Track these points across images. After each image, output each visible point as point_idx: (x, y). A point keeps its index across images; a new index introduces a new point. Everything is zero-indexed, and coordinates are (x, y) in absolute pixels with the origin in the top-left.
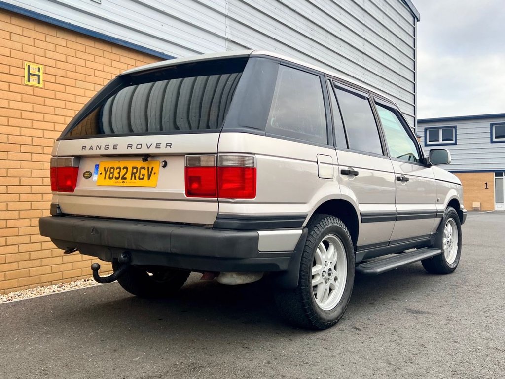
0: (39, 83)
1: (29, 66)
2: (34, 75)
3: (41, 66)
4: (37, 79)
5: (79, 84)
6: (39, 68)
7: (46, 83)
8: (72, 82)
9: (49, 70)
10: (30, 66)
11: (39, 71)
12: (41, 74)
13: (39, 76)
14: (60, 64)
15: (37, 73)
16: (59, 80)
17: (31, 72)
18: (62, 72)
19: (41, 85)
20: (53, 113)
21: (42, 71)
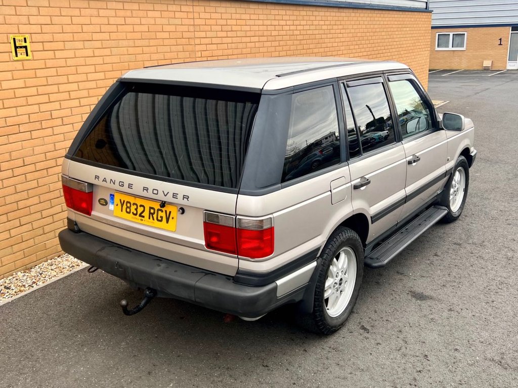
0: (27, 55)
1: (14, 39)
2: (21, 47)
4: (25, 51)
5: (68, 45)
6: (25, 39)
7: (34, 53)
8: (60, 45)
9: (36, 38)
10: (16, 38)
11: (25, 42)
12: (27, 44)
13: (26, 47)
14: (46, 29)
15: (24, 44)
16: (48, 46)
17: (17, 45)
18: (48, 37)
19: (30, 57)
20: (46, 84)
21: (28, 41)
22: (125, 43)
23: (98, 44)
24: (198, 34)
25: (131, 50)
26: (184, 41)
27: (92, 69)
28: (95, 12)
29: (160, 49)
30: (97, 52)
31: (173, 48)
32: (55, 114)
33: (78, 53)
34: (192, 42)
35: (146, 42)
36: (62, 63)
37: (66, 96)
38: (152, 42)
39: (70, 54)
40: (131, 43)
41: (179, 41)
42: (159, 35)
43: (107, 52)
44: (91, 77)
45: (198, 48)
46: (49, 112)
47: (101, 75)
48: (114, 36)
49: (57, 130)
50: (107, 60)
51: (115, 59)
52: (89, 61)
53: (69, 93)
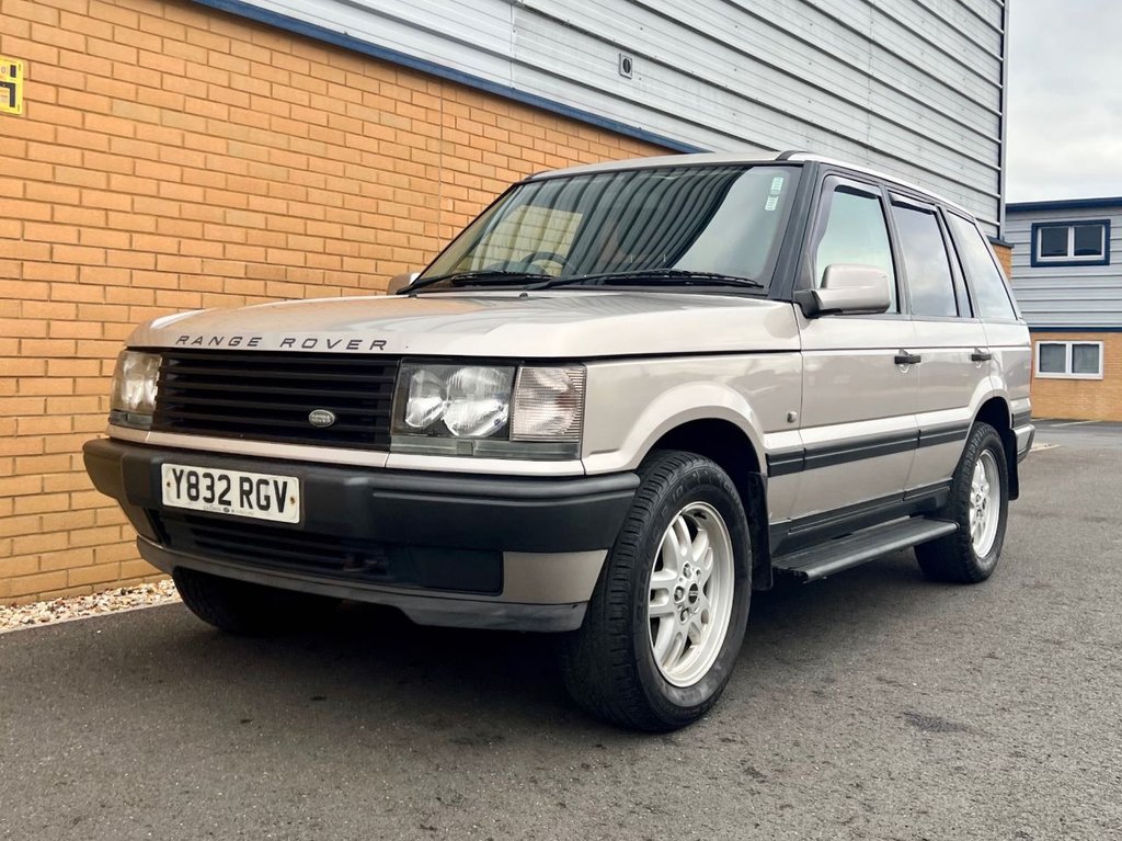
0: (12, 104)
3: (17, 63)
4: (8, 95)
5: (121, 108)
6: (13, 67)
7: (30, 103)
8: (102, 104)
9: (40, 72)
11: (13, 74)
12: (18, 81)
13: (12, 87)
14: (69, 59)
15: (8, 79)
16: (68, 97)
18: (74, 79)
19: (19, 109)
20: (50, 178)
21: (20, 74)
22: (264, 136)
23: (199, 124)
24: (447, 161)
25: (278, 156)
26: (412, 168)
27: (175, 173)
28: (200, 55)
29: (352, 170)
30: (192, 140)
31: (386, 177)
32: (61, 253)
33: (144, 131)
34: (433, 173)
35: (318, 148)
36: (101, 142)
37: (97, 218)
38: (334, 152)
39: (126, 128)
40: (281, 141)
41: (401, 165)
42: (352, 140)
43: (220, 145)
44: (166, 190)
45: (446, 190)
46: (48, 245)
47: (196, 194)
48: (238, 115)
49: (60, 291)
50: (216, 162)
51: (237, 166)
52: (168, 154)
53: (107, 216)
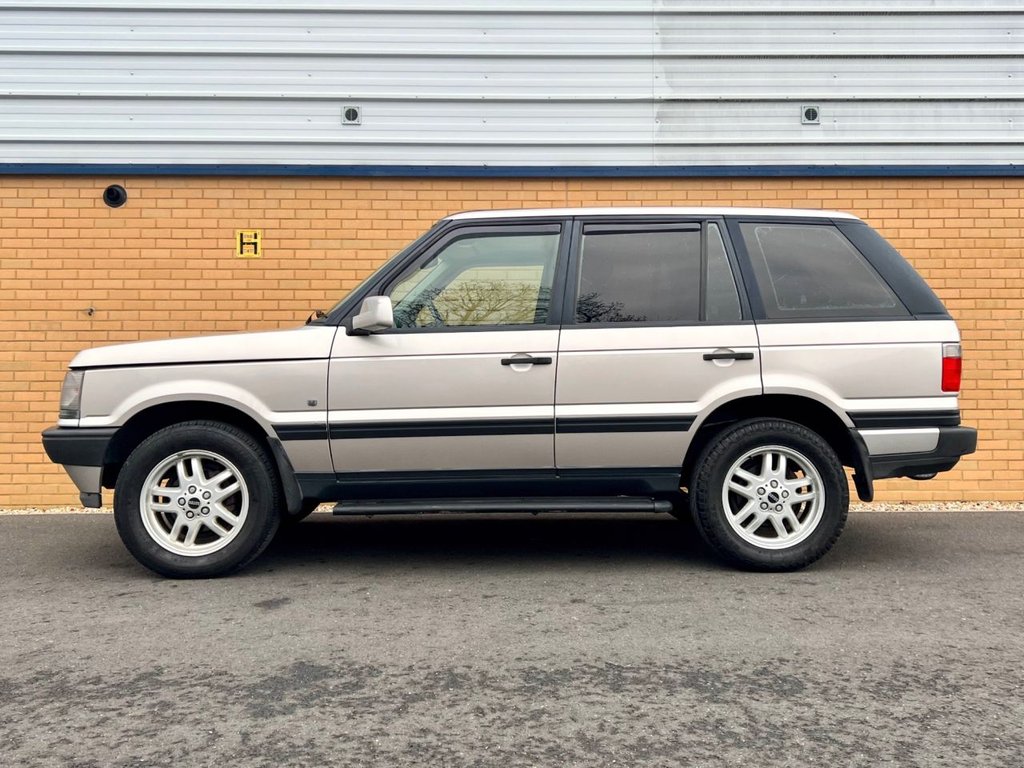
0: (256, 253)
1: (242, 235)
2: (248, 244)
3: (258, 231)
4: (254, 248)
5: (317, 244)
6: (255, 234)
7: (265, 251)
8: (305, 243)
9: (270, 234)
10: (244, 234)
11: (256, 237)
12: (258, 241)
13: (255, 244)
14: (285, 223)
15: (253, 240)
16: (285, 243)
17: (244, 241)
18: (289, 233)
19: (259, 255)
20: (277, 287)
21: (259, 237)
23: (366, 244)
27: (351, 275)
28: (365, 204)
30: (362, 254)
33: (330, 254)
36: (305, 264)
37: (304, 305)
39: (320, 254)
44: (346, 284)
48: (393, 234)
53: (310, 303)
